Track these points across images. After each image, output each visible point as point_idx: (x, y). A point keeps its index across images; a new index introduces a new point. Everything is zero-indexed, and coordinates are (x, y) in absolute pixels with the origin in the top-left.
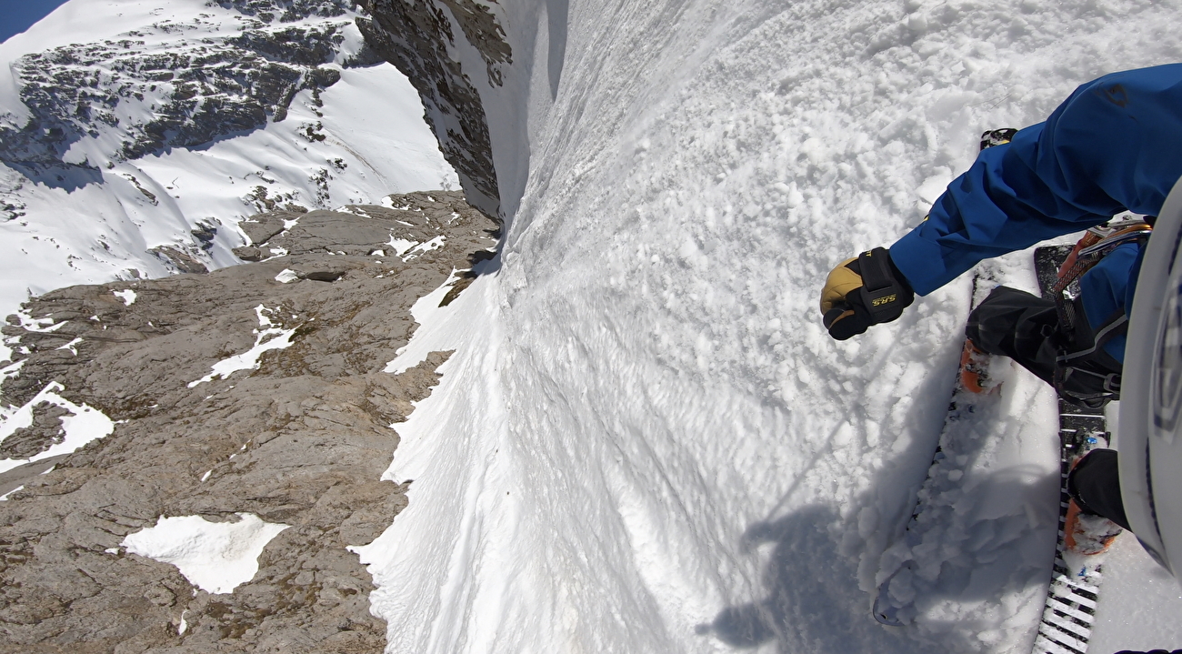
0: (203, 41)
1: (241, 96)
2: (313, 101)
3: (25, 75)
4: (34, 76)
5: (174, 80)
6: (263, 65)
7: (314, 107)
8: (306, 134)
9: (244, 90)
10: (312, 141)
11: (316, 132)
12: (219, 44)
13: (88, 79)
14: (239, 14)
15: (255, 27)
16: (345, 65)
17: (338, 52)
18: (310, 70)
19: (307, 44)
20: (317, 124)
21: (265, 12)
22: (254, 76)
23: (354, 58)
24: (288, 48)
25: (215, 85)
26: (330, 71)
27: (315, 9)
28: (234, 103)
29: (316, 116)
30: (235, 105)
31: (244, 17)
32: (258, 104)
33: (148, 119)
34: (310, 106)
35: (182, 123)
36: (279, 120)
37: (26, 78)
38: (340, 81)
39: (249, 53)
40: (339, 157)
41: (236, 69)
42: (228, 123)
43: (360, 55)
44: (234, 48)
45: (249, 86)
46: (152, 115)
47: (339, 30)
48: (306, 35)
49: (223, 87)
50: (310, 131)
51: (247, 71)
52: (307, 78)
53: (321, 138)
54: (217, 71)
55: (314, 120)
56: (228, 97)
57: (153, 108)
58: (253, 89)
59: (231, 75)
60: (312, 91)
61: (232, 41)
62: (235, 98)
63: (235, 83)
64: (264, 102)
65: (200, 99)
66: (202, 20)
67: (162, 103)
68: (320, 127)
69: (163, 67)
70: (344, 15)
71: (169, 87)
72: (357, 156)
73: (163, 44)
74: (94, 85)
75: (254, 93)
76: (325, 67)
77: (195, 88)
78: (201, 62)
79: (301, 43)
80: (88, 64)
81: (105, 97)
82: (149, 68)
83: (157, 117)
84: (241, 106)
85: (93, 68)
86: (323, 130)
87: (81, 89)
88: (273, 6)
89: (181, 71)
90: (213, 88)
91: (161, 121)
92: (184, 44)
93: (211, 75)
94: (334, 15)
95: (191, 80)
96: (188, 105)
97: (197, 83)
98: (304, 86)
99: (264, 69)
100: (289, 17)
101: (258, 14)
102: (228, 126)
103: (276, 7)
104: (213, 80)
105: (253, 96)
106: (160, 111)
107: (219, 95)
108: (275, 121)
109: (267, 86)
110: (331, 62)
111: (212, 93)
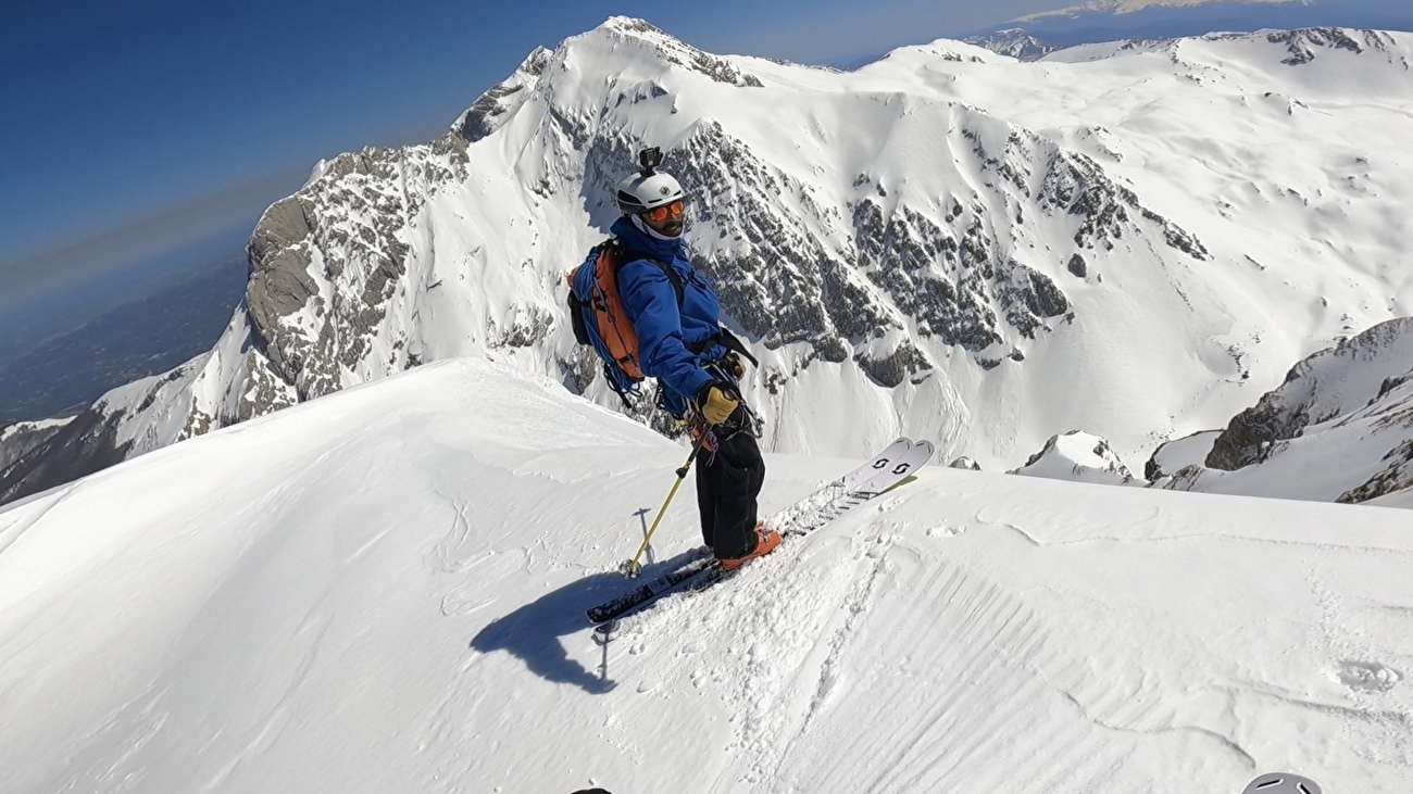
0: (808, 235)
1: (772, 304)
2: (804, 359)
3: (694, 141)
4: (698, 148)
5: (756, 246)
6: (813, 298)
7: (799, 364)
8: (769, 377)
9: (779, 302)
10: (765, 386)
11: (776, 383)
12: (813, 248)
13: (719, 186)
14: (853, 237)
15: (847, 261)
16: (857, 358)
17: (866, 342)
18: (833, 336)
19: (857, 313)
20: (784, 377)
21: (868, 255)
22: (798, 301)
23: (869, 360)
24: (843, 302)
25: (770, 279)
26: (843, 350)
27: (898, 290)
28: (762, 306)
29: (791, 372)
30: (760, 307)
31: (853, 243)
32: (773, 322)
33: (706, 254)
34: (797, 360)
35: (717, 280)
36: (768, 347)
37: (692, 144)
38: (838, 365)
39: (818, 276)
40: (765, 419)
41: (795, 282)
42: (739, 311)
43: (875, 363)
44: (816, 262)
45: (785, 303)
46: (711, 254)
47: (888, 326)
48: (866, 307)
49: (772, 286)
50: (774, 377)
51: (799, 293)
52: (825, 338)
53: (773, 391)
54: (785, 270)
55: (786, 372)
56: (765, 296)
57: (719, 251)
58: (785, 308)
59: (787, 283)
60: (813, 351)
61: (822, 255)
62: (767, 302)
63: (782, 291)
64: (777, 324)
65: (750, 277)
66: (830, 215)
67: (728, 253)
68: (783, 382)
69: (763, 229)
70: (907, 317)
71: (747, 248)
72: (776, 432)
73: (787, 210)
74: (715, 194)
75: (781, 312)
76: (844, 343)
77: (757, 267)
78: (787, 251)
79: (854, 308)
80: (734, 175)
81: (707, 208)
82: (757, 221)
83: (712, 259)
84: (762, 312)
85: (731, 181)
86: (782, 387)
87: (704, 188)
88: (878, 256)
89: (769, 244)
90: (766, 278)
91: (710, 266)
92: (796, 224)
93: (777, 269)
94: (902, 309)
95: (763, 257)
96: (738, 275)
97: (764, 263)
98: (814, 342)
99: (809, 303)
100: (875, 278)
101: (863, 251)
102: (736, 312)
103: (880, 260)
104: (774, 273)
105: (778, 314)
106: (719, 258)
107: (762, 287)
108: (765, 344)
109: (795, 317)
110: (853, 345)
111: (760, 282)
